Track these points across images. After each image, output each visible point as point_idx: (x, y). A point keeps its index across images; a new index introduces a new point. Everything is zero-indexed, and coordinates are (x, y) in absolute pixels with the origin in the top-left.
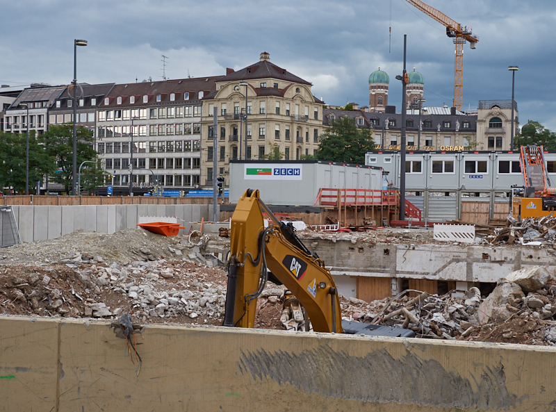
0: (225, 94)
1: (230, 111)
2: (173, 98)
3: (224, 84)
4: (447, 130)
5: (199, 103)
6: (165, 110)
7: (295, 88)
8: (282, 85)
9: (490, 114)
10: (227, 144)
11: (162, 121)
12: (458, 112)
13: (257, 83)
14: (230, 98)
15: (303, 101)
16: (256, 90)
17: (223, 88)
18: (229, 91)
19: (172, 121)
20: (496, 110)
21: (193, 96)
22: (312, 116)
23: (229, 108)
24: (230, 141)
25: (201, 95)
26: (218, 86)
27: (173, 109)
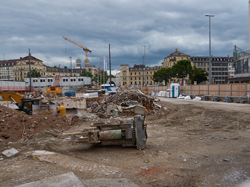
0: (19, 64)
1: (20, 68)
2: (5, 65)
3: (18, 61)
4: (79, 72)
5: (12, 66)
6: (3, 68)
7: (37, 62)
8: (34, 61)
9: (89, 68)
10: (20, 76)
11: (3, 71)
12: (82, 68)
13: (27, 61)
14: (20, 65)
15: (40, 65)
16: (26, 63)
17: (18, 62)
18: (20, 63)
19: (5, 71)
20: (90, 67)
21: (11, 64)
22: (43, 69)
23: (20, 67)
24: (20, 75)
25: (13, 64)
26: (17, 62)
27: (6, 68)
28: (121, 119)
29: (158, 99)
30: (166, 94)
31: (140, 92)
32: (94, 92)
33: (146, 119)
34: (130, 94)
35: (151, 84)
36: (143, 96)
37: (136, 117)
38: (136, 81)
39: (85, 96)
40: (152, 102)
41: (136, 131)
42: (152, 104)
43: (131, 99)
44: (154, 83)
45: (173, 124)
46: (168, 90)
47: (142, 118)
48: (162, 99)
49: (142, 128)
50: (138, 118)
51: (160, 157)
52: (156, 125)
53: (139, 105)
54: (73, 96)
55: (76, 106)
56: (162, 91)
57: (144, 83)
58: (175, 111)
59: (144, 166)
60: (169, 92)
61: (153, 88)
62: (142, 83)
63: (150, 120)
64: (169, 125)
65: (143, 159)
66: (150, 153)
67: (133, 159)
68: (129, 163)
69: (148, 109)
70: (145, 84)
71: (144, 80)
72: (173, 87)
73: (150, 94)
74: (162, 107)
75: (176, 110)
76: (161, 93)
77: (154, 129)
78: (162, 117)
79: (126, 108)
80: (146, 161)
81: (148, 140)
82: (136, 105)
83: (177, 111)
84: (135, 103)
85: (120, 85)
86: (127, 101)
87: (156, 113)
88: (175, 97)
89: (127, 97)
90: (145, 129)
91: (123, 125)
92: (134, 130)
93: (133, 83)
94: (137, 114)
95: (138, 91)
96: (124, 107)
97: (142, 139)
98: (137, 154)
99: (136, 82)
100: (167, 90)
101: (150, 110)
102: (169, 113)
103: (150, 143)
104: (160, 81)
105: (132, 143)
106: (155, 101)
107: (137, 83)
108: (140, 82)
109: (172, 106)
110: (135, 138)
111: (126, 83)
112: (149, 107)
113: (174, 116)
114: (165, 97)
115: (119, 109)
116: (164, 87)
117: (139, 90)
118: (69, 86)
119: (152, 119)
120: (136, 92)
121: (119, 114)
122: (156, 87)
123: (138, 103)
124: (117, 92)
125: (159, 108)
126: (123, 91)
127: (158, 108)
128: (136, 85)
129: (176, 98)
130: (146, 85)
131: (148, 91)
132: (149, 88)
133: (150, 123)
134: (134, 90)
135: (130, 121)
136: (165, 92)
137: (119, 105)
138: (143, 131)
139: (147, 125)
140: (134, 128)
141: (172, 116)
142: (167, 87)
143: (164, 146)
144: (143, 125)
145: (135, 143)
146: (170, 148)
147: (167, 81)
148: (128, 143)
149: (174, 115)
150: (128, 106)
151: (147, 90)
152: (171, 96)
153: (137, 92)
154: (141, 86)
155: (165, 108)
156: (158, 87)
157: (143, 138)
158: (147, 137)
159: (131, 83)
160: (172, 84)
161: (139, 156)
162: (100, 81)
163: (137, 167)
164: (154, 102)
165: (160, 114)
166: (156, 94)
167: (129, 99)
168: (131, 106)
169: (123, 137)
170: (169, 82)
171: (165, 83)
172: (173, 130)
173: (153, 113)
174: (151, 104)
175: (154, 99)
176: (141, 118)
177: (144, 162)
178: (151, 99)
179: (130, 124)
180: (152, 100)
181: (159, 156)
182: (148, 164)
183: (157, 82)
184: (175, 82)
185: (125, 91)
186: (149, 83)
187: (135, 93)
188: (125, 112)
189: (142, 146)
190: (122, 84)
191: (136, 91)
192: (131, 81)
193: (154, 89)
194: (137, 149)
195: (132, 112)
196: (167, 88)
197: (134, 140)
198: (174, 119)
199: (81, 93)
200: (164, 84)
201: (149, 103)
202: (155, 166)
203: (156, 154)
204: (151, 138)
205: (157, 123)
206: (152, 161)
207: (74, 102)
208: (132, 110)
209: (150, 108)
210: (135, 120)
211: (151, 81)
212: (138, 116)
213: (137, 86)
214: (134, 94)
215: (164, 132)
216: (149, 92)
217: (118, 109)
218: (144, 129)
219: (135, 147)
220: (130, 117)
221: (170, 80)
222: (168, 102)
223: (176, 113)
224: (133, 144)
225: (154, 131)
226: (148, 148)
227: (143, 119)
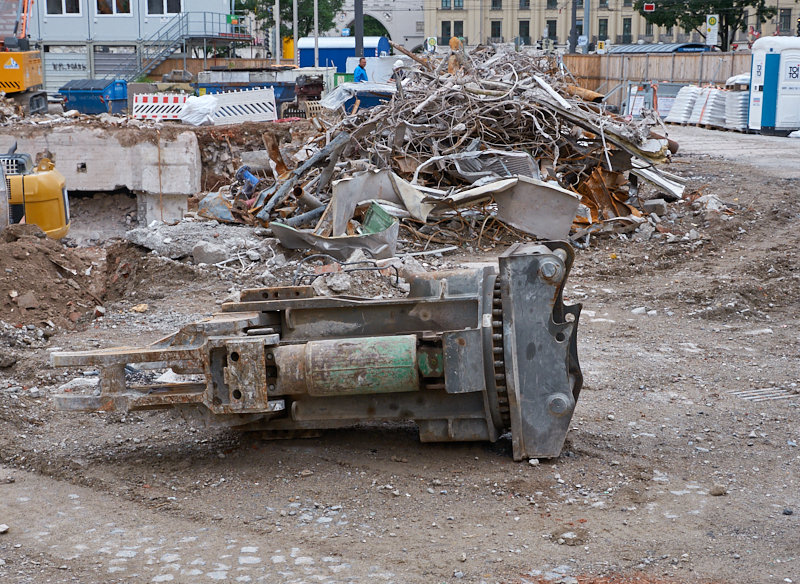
28: (419, 269)
29: (664, 143)
30: (720, 106)
31: (548, 92)
32: (249, 86)
33: (579, 271)
34: (481, 103)
35: (626, 39)
36: (565, 118)
37: (512, 258)
38: (524, 15)
39: (190, 111)
40: (621, 157)
41: (511, 346)
42: (626, 174)
43: (487, 138)
44: (649, 31)
45: (755, 303)
46: (738, 79)
47: (551, 262)
48: (692, 143)
49: (552, 329)
50: (524, 264)
51: (658, 512)
52: (641, 310)
53: (536, 180)
54: (116, 112)
55: (138, 173)
56: (694, 88)
57: (577, 29)
58: (774, 224)
59: (553, 564)
60: (740, 96)
61: (637, 66)
62: (563, 30)
63: (603, 276)
64: (726, 314)
65: (547, 522)
66: (593, 483)
67: (483, 517)
68: (462, 543)
69: (593, 208)
70: (583, 40)
71: (580, 14)
72: (773, 61)
73: (615, 103)
74: (693, 193)
75: (779, 217)
76: (691, 102)
77: (628, 332)
78: (688, 259)
79: (456, 196)
80: (568, 535)
81: (585, 404)
82: (522, 177)
83: (783, 223)
84: (515, 167)
85: (420, 42)
86: (460, 149)
87: (647, 229)
88: (779, 124)
89: (461, 126)
90: (568, 333)
91: (428, 304)
92: (500, 343)
93: (505, 31)
94: (522, 236)
95: (538, 86)
96: (443, 186)
97: (545, 395)
98: (515, 488)
99: (524, 26)
100: (731, 81)
101: (607, 211)
102: (730, 233)
103: (597, 420)
104: (685, 18)
105: (484, 421)
106: (647, 156)
107: (533, 33)
108: (552, 24)
109: (756, 186)
110: (501, 388)
111: (459, 33)
112: (601, 190)
113: (763, 255)
114: (713, 128)
115: (408, 202)
116: (713, 63)
117: (540, 80)
118: (90, 41)
119: (616, 272)
120: (519, 91)
121: (405, 232)
122: (654, 60)
123: (532, 163)
124: (399, 87)
125: (671, 199)
126: (439, 84)
127: (662, 201)
128: (528, 42)
129: (785, 133)
130: (591, 47)
131: (603, 84)
132: (613, 67)
133: (606, 299)
134: (507, 77)
135: (474, 280)
136: (715, 91)
137: (408, 176)
138: (555, 346)
139: (580, 307)
140: (499, 329)
141: (752, 256)
142: (728, 59)
143: (685, 445)
144: (559, 311)
145: (504, 424)
146: (726, 456)
147: (731, 21)
148: (461, 421)
149: (767, 244)
150: (464, 183)
151: (598, 79)
152: (756, 122)
153: (527, 94)
154: (561, 51)
155: (711, 203)
156: (670, 59)
157: (554, 391)
158: (578, 386)
159: (496, 27)
160: (769, 42)
161: (522, 502)
162: (288, 17)
163: (509, 568)
164: (635, 162)
165: (671, 237)
166: (655, 105)
167: (475, 134)
168: (486, 185)
169: (429, 384)
170: (745, 29)
171: (723, 33)
172: (750, 341)
173: (631, 229)
174: (615, 175)
175: (639, 142)
176: (544, 262)
177: (554, 538)
178: (620, 138)
179: (475, 302)
180: (624, 151)
181: (651, 506)
182: (576, 550)
183: (669, 28)
184: (784, 29)
185: (451, 83)
186: (615, 29)
187: (515, 101)
188: (445, 223)
189: (545, 438)
190: (433, 34)
191: (520, 84)
192: (496, 15)
193: (640, 74)
194: (516, 456)
195: (495, 225)
196: (728, 70)
197: (496, 400)
198: (761, 271)
199: (170, 90)
200: (713, 39)
201: (604, 165)
202: (623, 565)
203: (630, 491)
204: (607, 394)
205: (647, 298)
206: (606, 535)
207: (121, 149)
208: (493, 209)
209: (610, 199)
210: (507, 278)
211: (627, 22)
212: (530, 249)
213: (533, 51)
214: (509, 107)
215: (693, 357)
216: (611, 96)
217: (399, 201)
218: (560, 337)
219: (498, 448)
220: (479, 254)
221: (751, 10)
222: (731, 162)
223: (778, 236)
224: (491, 424)
225: (629, 347)
226: (581, 453)
227: (561, 270)
